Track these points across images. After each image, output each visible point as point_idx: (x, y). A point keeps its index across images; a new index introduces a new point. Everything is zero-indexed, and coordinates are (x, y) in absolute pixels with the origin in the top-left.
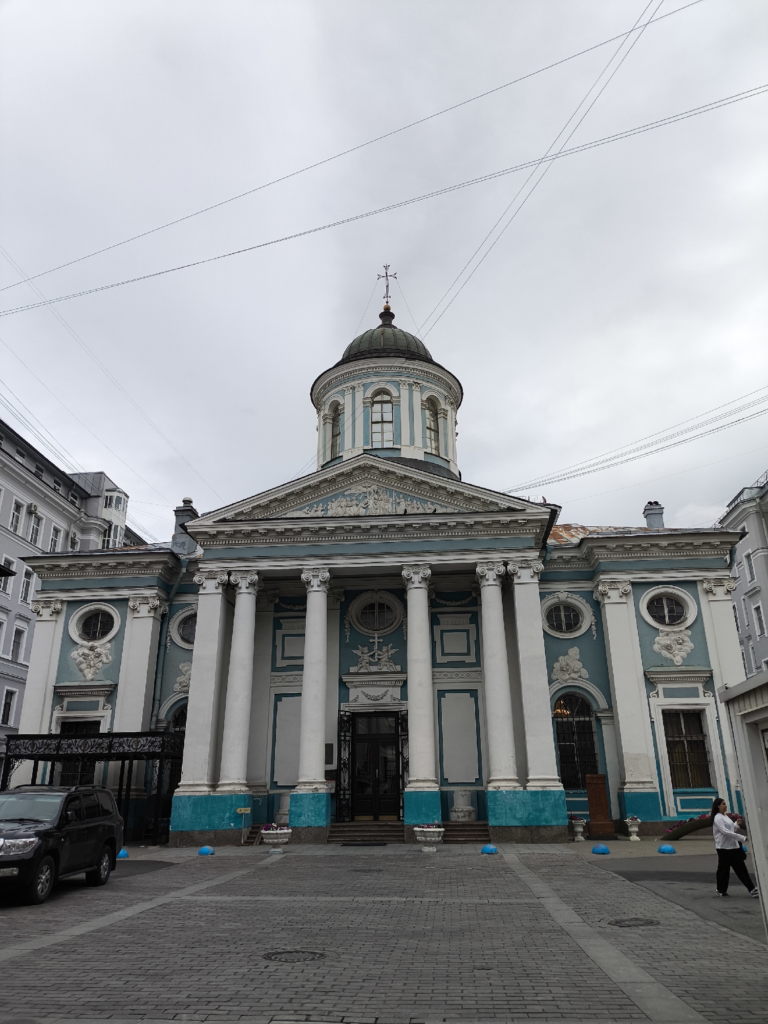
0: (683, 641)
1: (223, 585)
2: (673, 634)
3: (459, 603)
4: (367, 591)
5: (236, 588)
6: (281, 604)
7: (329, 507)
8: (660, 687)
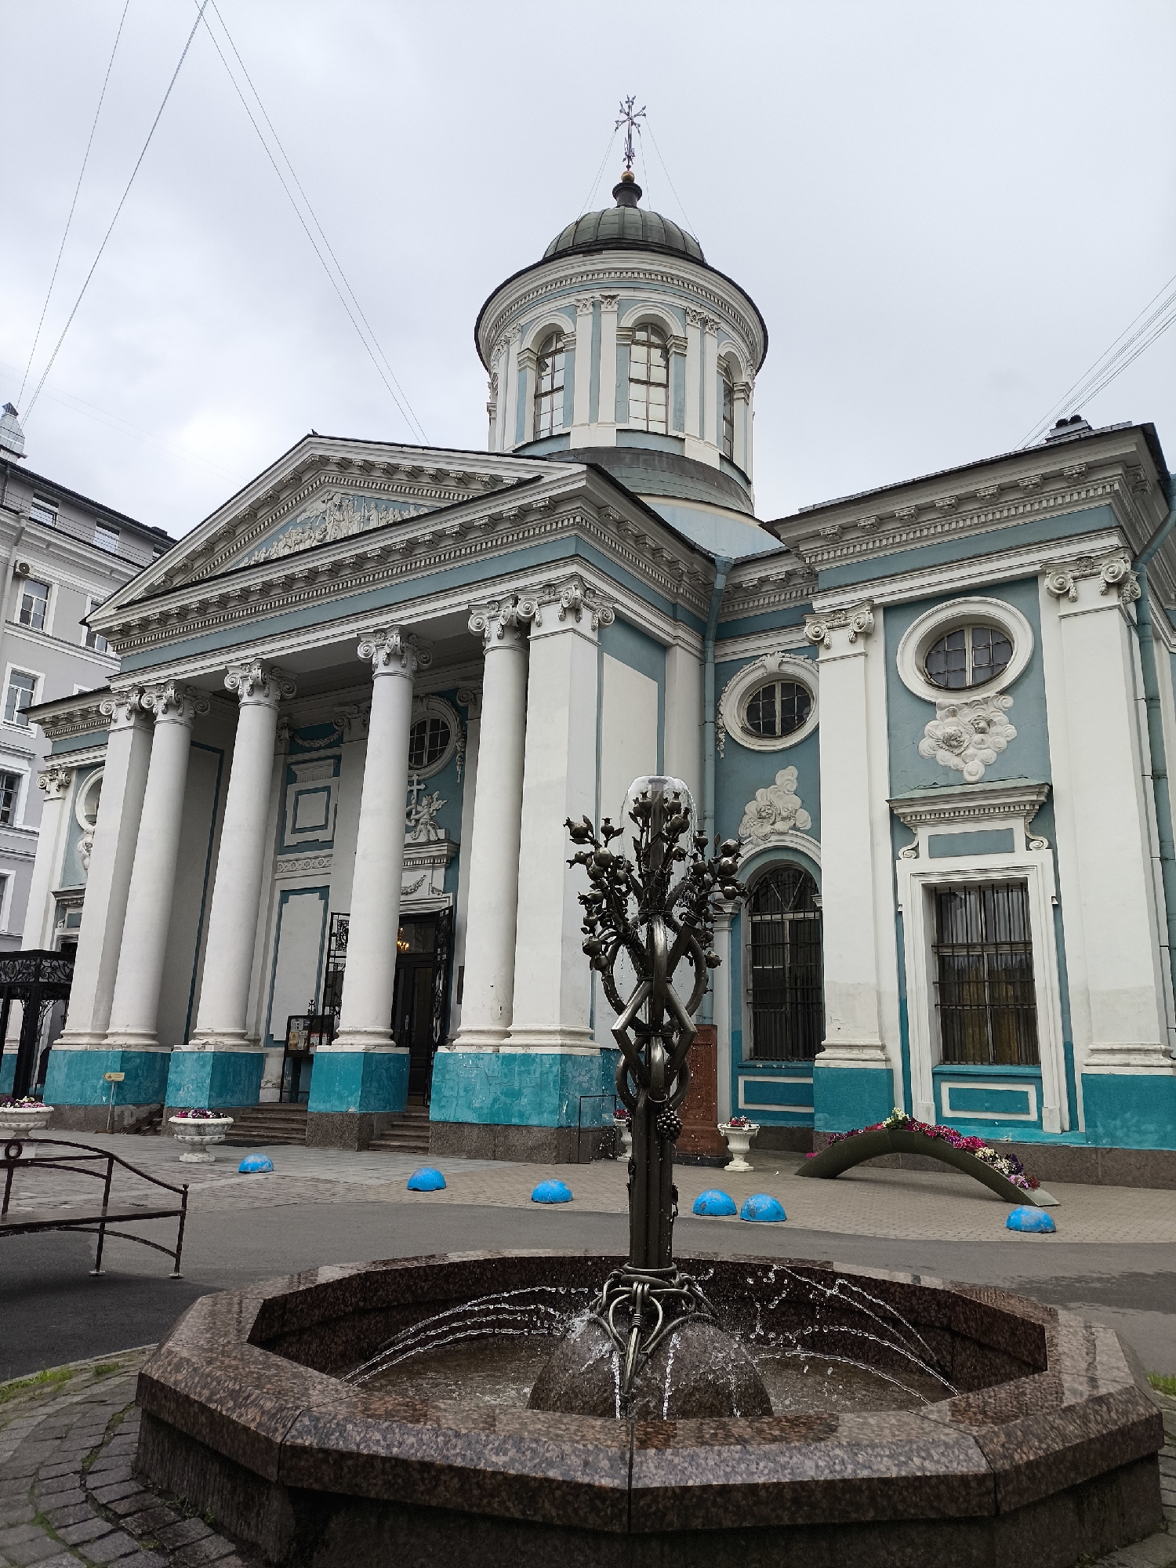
0: (989, 723)
2: (966, 710)
6: (297, 740)
8: (923, 835)
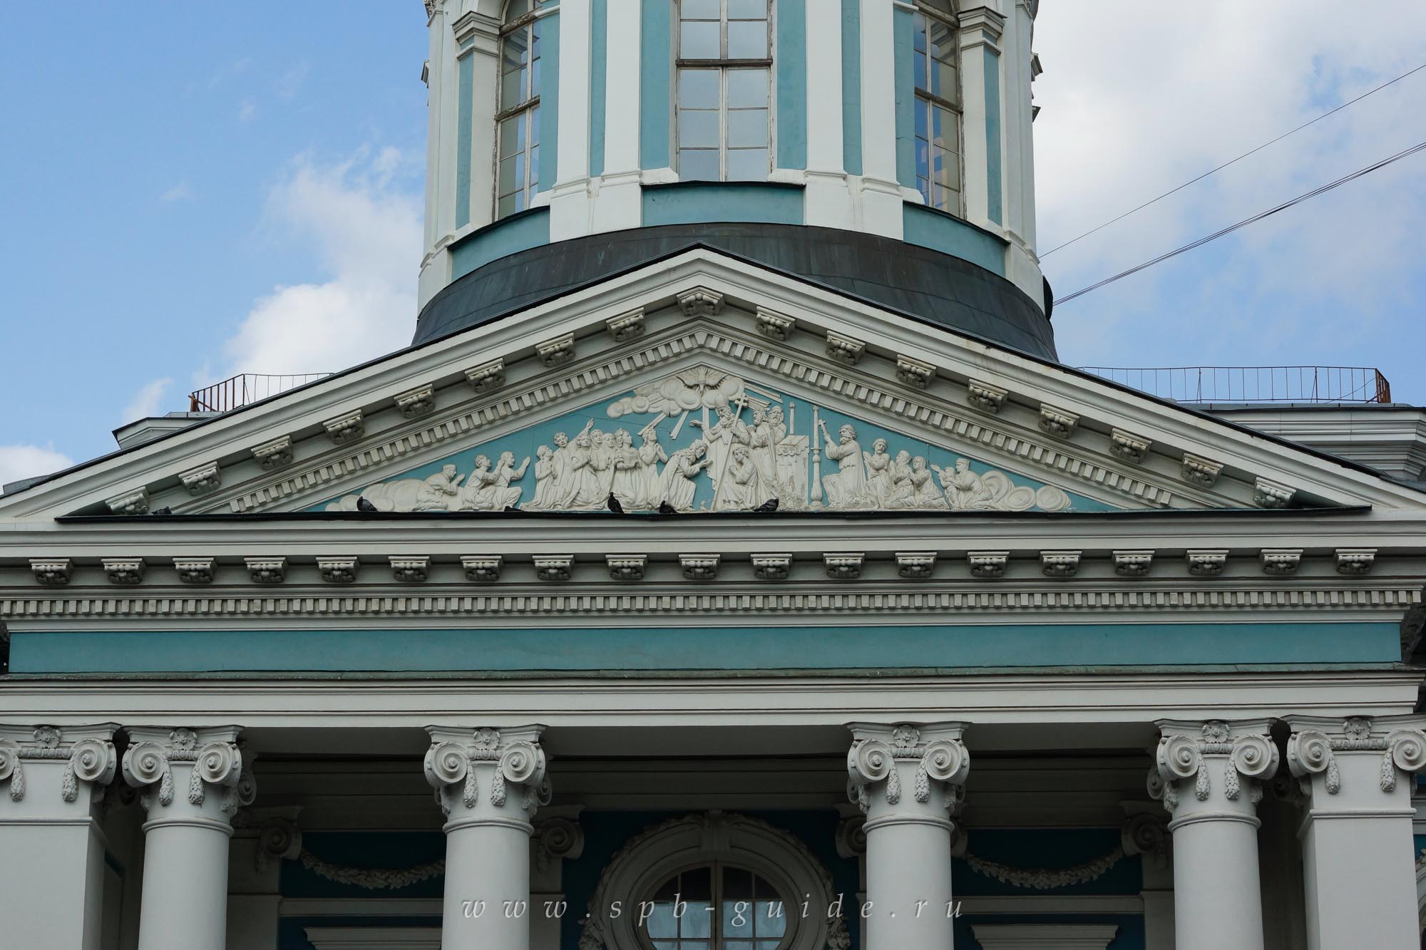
1: (95, 786)
3: (1063, 879)
4: (679, 815)
5: (146, 803)
6: (308, 864)
7: (541, 469)
